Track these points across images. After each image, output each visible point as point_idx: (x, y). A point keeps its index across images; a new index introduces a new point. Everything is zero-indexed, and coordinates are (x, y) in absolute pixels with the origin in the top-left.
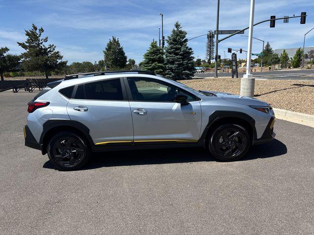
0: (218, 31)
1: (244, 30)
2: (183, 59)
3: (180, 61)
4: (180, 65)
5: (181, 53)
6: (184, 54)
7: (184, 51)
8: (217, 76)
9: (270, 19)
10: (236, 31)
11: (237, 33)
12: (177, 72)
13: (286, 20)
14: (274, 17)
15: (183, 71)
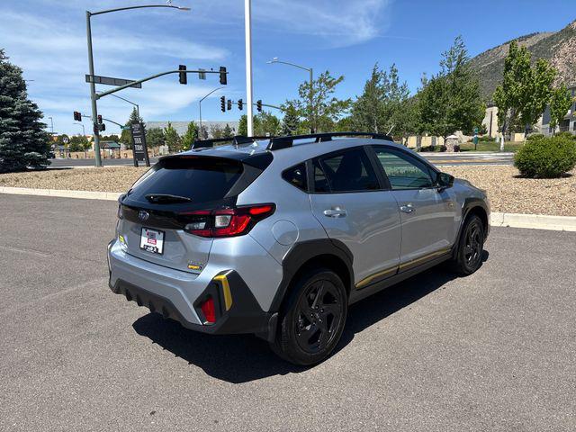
0: (93, 76)
1: (140, 82)
2: (22, 126)
3: (17, 131)
4: (15, 139)
5: (15, 113)
6: (22, 115)
7: (22, 109)
8: (101, 164)
9: (177, 69)
10: (127, 81)
11: (130, 86)
12: (10, 155)
13: (202, 74)
14: (185, 67)
15: (25, 151)
